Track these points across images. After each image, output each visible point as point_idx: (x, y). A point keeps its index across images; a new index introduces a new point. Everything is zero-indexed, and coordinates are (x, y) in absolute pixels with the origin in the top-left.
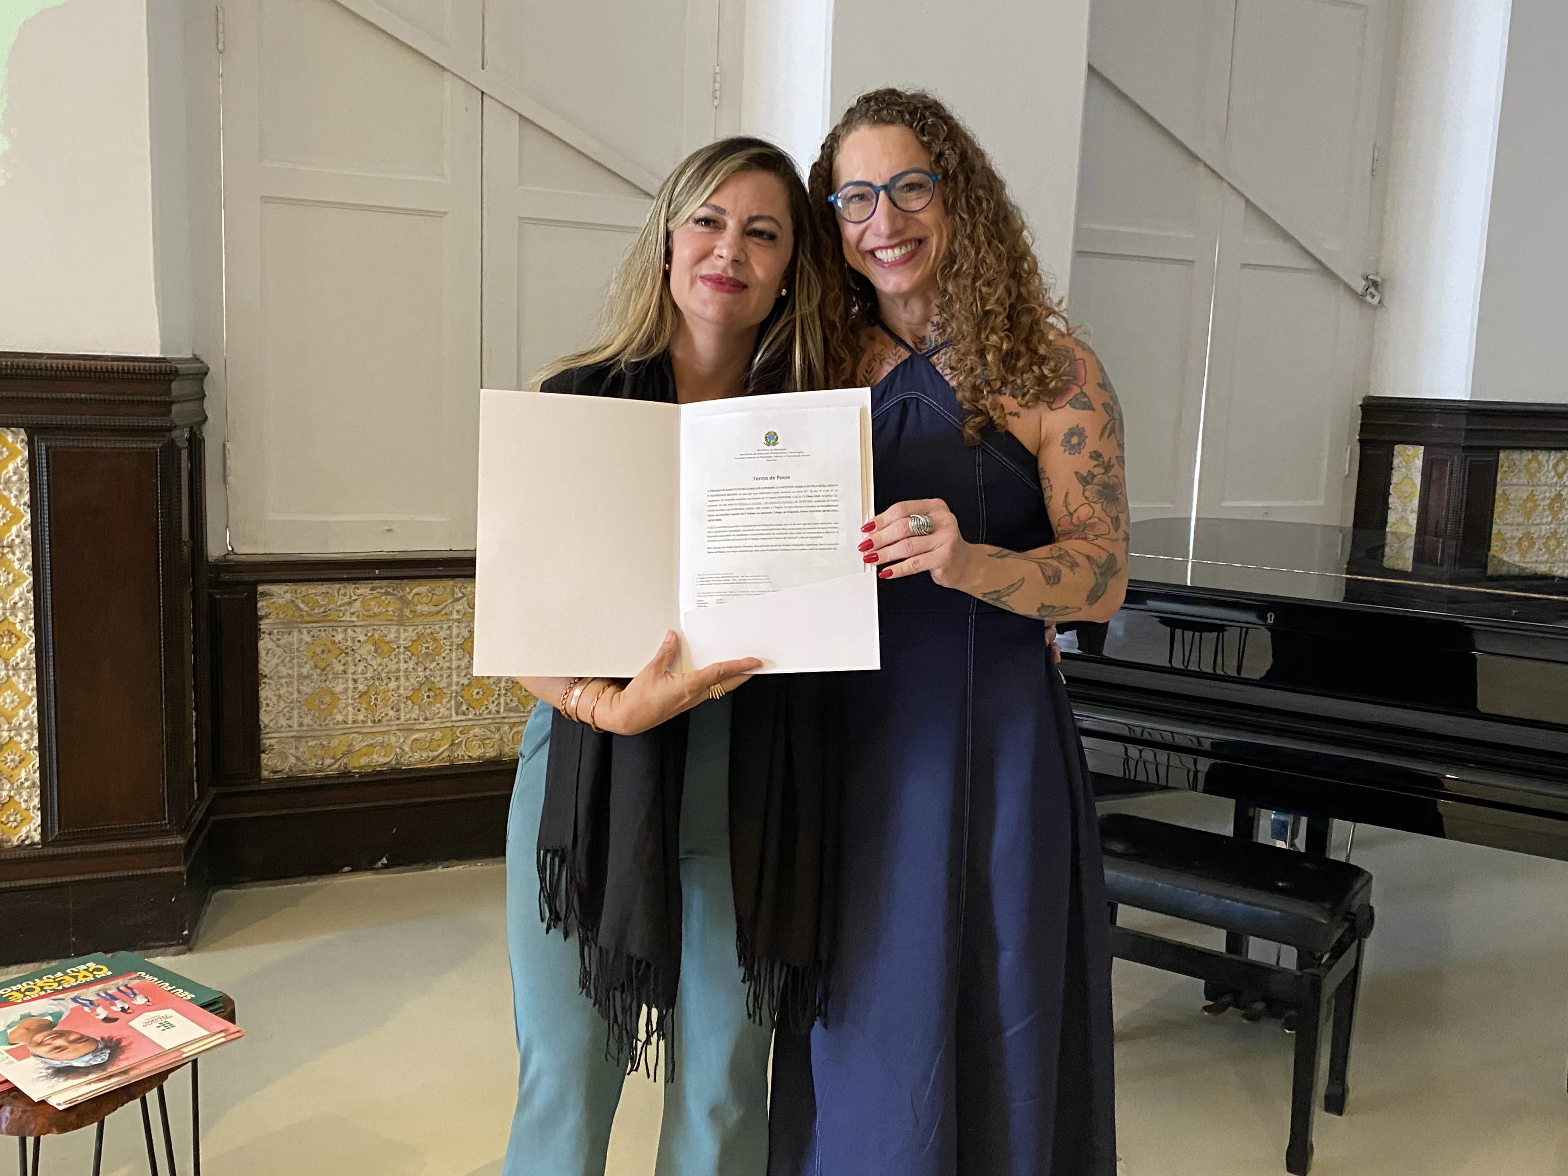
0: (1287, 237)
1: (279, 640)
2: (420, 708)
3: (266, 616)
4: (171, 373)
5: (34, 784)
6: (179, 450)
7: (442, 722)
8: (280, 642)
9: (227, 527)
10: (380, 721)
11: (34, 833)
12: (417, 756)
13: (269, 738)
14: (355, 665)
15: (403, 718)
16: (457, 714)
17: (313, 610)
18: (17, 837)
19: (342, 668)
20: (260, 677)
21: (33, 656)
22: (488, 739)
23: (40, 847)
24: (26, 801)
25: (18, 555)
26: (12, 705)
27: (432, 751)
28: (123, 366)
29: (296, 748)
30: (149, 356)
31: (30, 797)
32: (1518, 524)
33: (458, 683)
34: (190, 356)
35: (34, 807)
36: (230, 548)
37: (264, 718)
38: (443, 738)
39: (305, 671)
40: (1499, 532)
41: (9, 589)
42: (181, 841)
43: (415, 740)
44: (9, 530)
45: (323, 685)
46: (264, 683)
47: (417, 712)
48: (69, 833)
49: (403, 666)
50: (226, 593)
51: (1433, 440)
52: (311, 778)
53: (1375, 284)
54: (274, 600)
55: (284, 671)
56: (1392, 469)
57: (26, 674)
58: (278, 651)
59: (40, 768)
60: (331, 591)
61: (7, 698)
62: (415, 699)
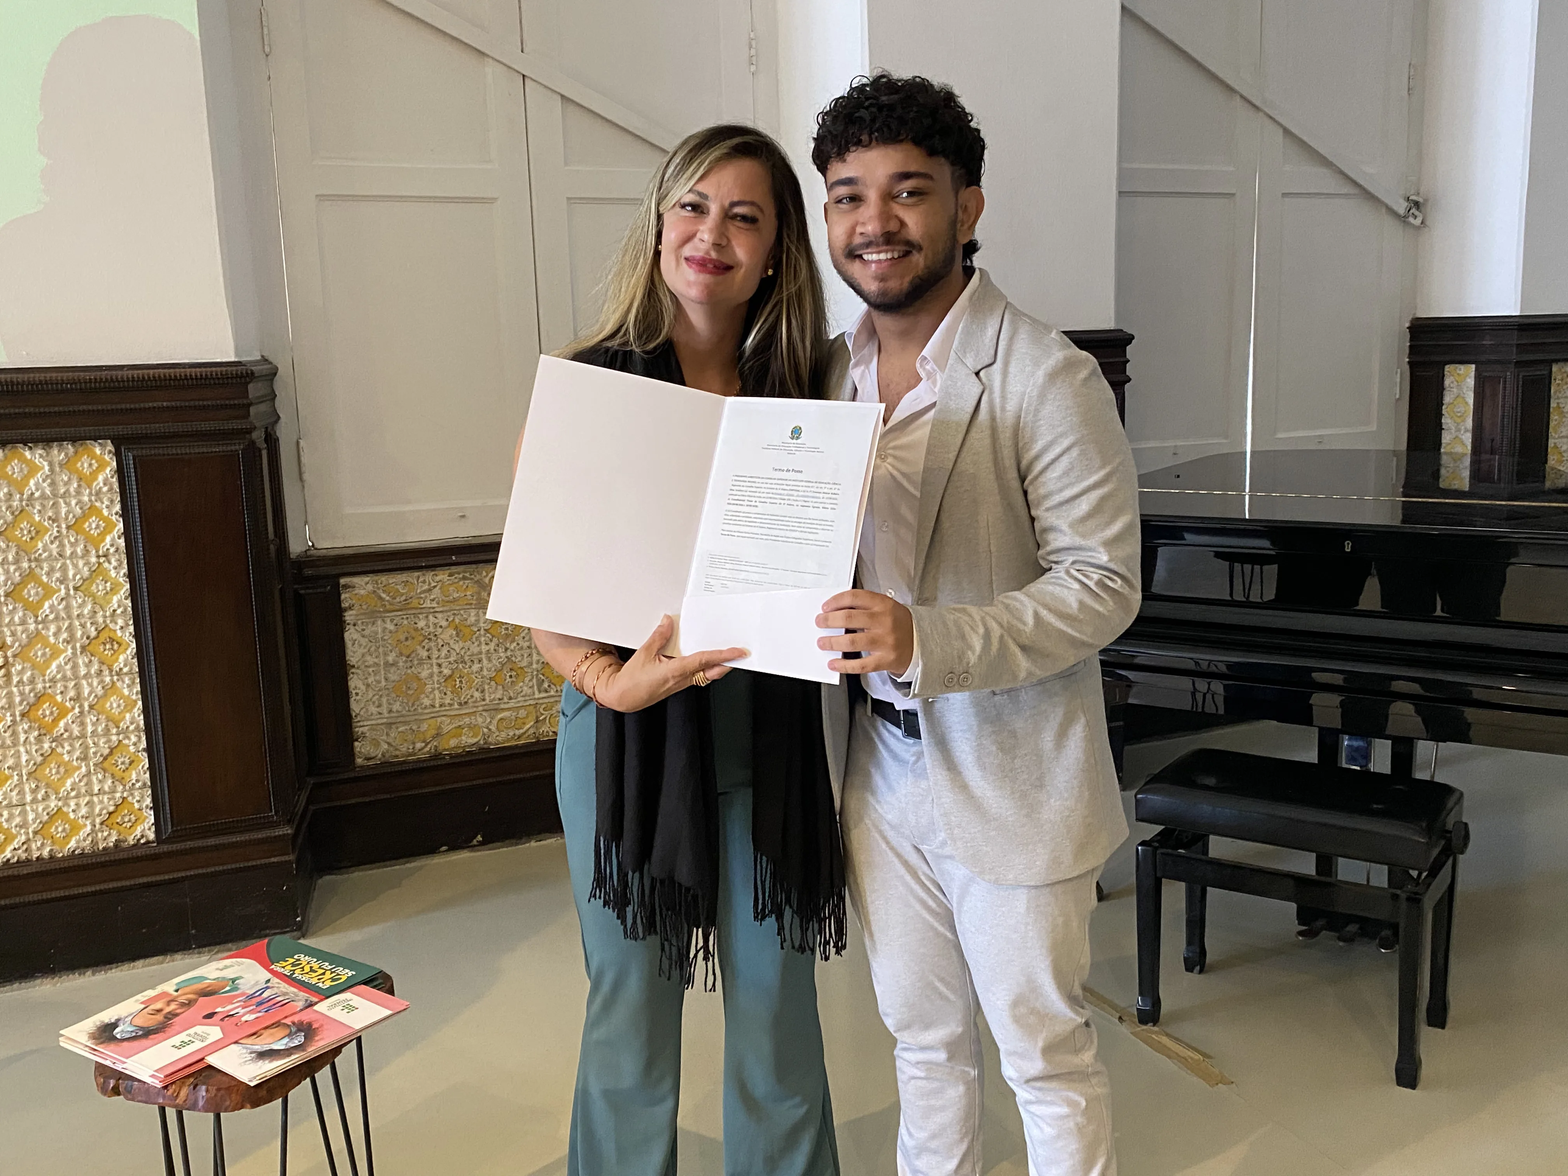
0: (1324, 162)
1: (363, 630)
2: (503, 687)
3: (350, 608)
4: (246, 376)
5: (145, 784)
6: (260, 450)
7: (526, 701)
8: (365, 632)
9: (306, 523)
10: (466, 703)
11: (148, 832)
12: (503, 735)
13: (361, 726)
14: (439, 650)
15: (488, 699)
16: (540, 692)
17: (394, 598)
18: (132, 837)
19: (426, 654)
20: (348, 668)
21: (135, 660)
23: (155, 844)
24: (138, 801)
25: (114, 563)
26: (119, 710)
27: (518, 729)
28: (201, 372)
29: (388, 735)
30: (224, 360)
31: (142, 797)
34: (259, 358)
35: (147, 807)
36: (310, 544)
37: (355, 707)
38: (527, 717)
39: (390, 659)
40: (1556, 447)
41: (108, 597)
42: (288, 830)
43: (501, 719)
44: (103, 540)
45: (409, 671)
46: (353, 673)
47: (501, 692)
48: (181, 830)
49: (484, 648)
50: (308, 588)
51: (1485, 358)
52: (404, 762)
53: (1417, 204)
54: (356, 592)
55: (370, 660)
56: (1443, 389)
57: (130, 679)
58: (364, 641)
59: (150, 768)
60: (410, 580)
61: (113, 703)
62: (497, 679)
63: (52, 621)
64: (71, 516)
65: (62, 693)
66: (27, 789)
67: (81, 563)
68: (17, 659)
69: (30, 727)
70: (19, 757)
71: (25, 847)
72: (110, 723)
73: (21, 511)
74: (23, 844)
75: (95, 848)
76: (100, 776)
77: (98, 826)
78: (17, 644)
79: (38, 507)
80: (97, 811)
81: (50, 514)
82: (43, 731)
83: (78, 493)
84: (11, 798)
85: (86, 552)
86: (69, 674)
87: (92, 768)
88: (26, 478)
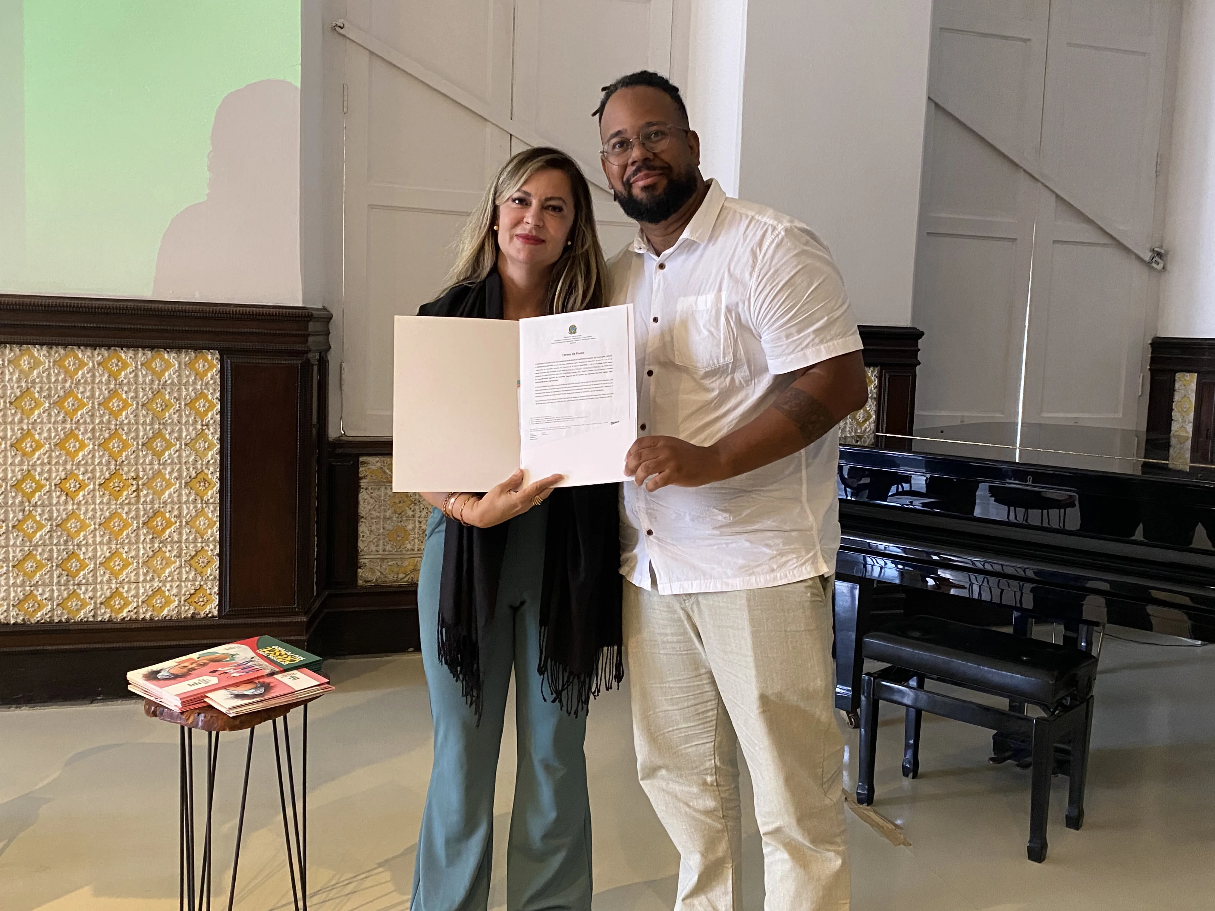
0: (1087, 220)
4: (309, 316)
5: (215, 577)
6: (313, 365)
8: (372, 495)
9: (341, 418)
13: (364, 559)
14: (421, 512)
18: (203, 612)
19: (412, 513)
20: (359, 518)
21: (218, 495)
23: (217, 617)
24: (210, 589)
25: (212, 430)
26: (204, 527)
29: (381, 566)
31: (212, 586)
34: (321, 307)
35: (215, 593)
36: (343, 432)
37: (361, 545)
39: (388, 514)
41: (205, 452)
42: (304, 619)
44: (207, 415)
45: (399, 524)
46: (362, 522)
48: (235, 610)
51: (1204, 369)
52: (390, 586)
53: (1159, 254)
55: (375, 514)
56: (1174, 390)
57: (213, 507)
58: (372, 501)
59: (219, 567)
61: (201, 522)
63: (169, 464)
64: (188, 397)
65: (170, 512)
66: (141, 573)
67: (191, 428)
68: (145, 487)
69: (148, 532)
70: (139, 551)
71: (135, 610)
72: (198, 535)
73: (158, 392)
74: (135, 608)
75: (179, 617)
76: (187, 569)
77: (182, 602)
78: (145, 477)
79: (169, 390)
80: (183, 592)
81: (176, 395)
82: (155, 536)
83: (194, 383)
84: (130, 578)
85: (195, 422)
86: (176, 499)
87: (183, 563)
88: (163, 372)
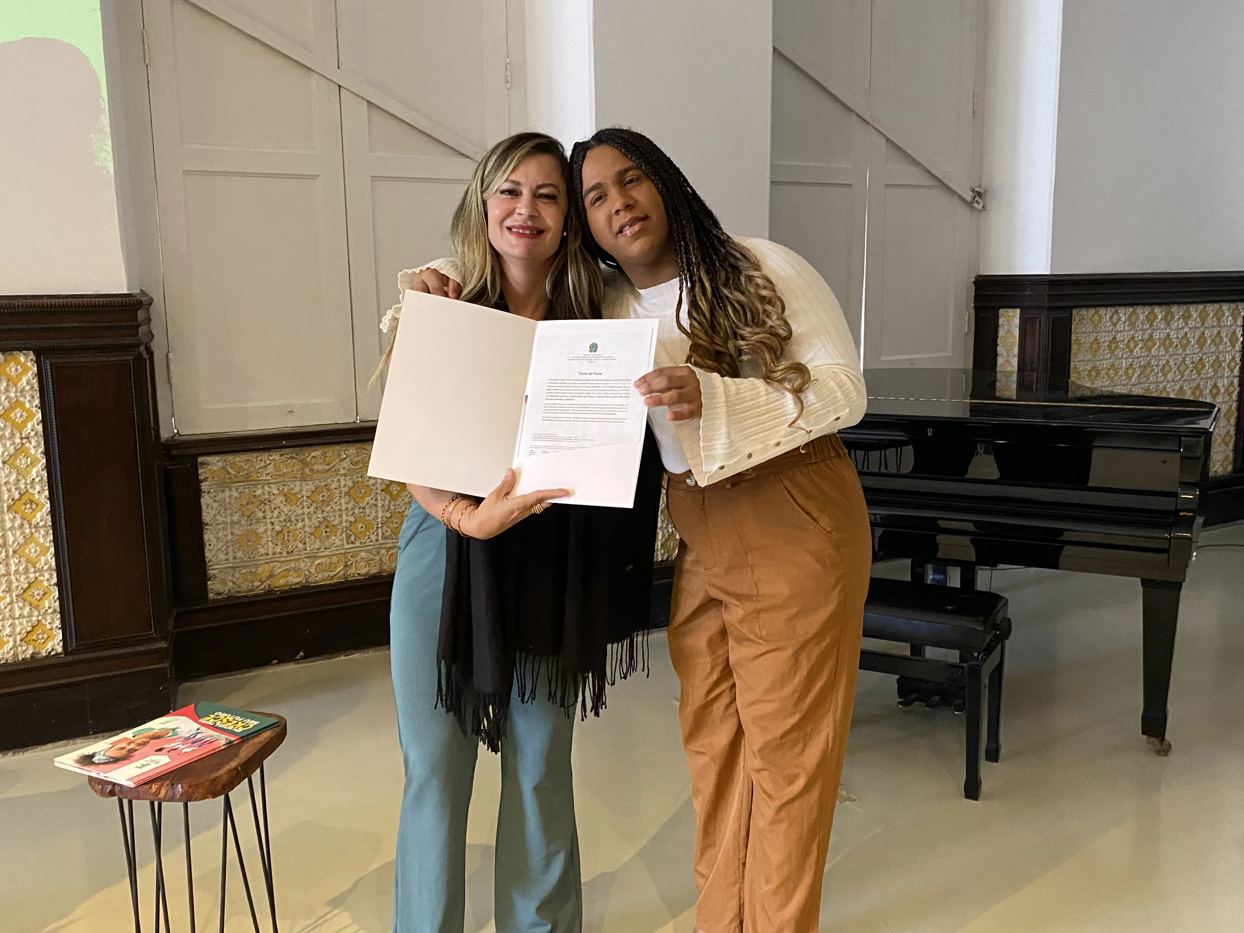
0: (915, 162)
1: (215, 496)
2: (320, 540)
3: (205, 480)
4: (137, 304)
5: (55, 610)
7: (337, 550)
8: (216, 499)
9: (173, 415)
10: (292, 552)
11: (57, 647)
12: (320, 576)
13: (213, 569)
14: (272, 512)
15: (309, 549)
16: (348, 543)
17: (239, 473)
18: (45, 650)
19: (262, 515)
20: (203, 525)
21: (49, 517)
22: (372, 560)
23: (62, 656)
24: (50, 623)
25: (34, 444)
27: (331, 571)
28: (102, 302)
29: (233, 575)
30: (120, 292)
31: (53, 620)
32: (1088, 360)
33: (347, 520)
35: (57, 627)
36: (176, 431)
37: (208, 555)
38: (338, 562)
39: (235, 519)
40: (1075, 367)
41: (29, 469)
42: (163, 645)
43: (319, 564)
44: (25, 426)
45: (249, 527)
47: (319, 544)
48: (83, 645)
49: (306, 510)
50: (174, 465)
51: (1027, 304)
52: (245, 597)
53: (979, 194)
54: (210, 468)
55: (220, 519)
56: (998, 326)
57: (45, 531)
58: (215, 505)
59: (59, 598)
60: (251, 458)
61: (31, 550)
62: (317, 534)
67: (8, 443)
72: (29, 564)
75: (16, 659)
76: (21, 604)
77: (18, 643)
80: (18, 630)
83: (7, 390)
85: (13, 435)
87: (15, 598)
